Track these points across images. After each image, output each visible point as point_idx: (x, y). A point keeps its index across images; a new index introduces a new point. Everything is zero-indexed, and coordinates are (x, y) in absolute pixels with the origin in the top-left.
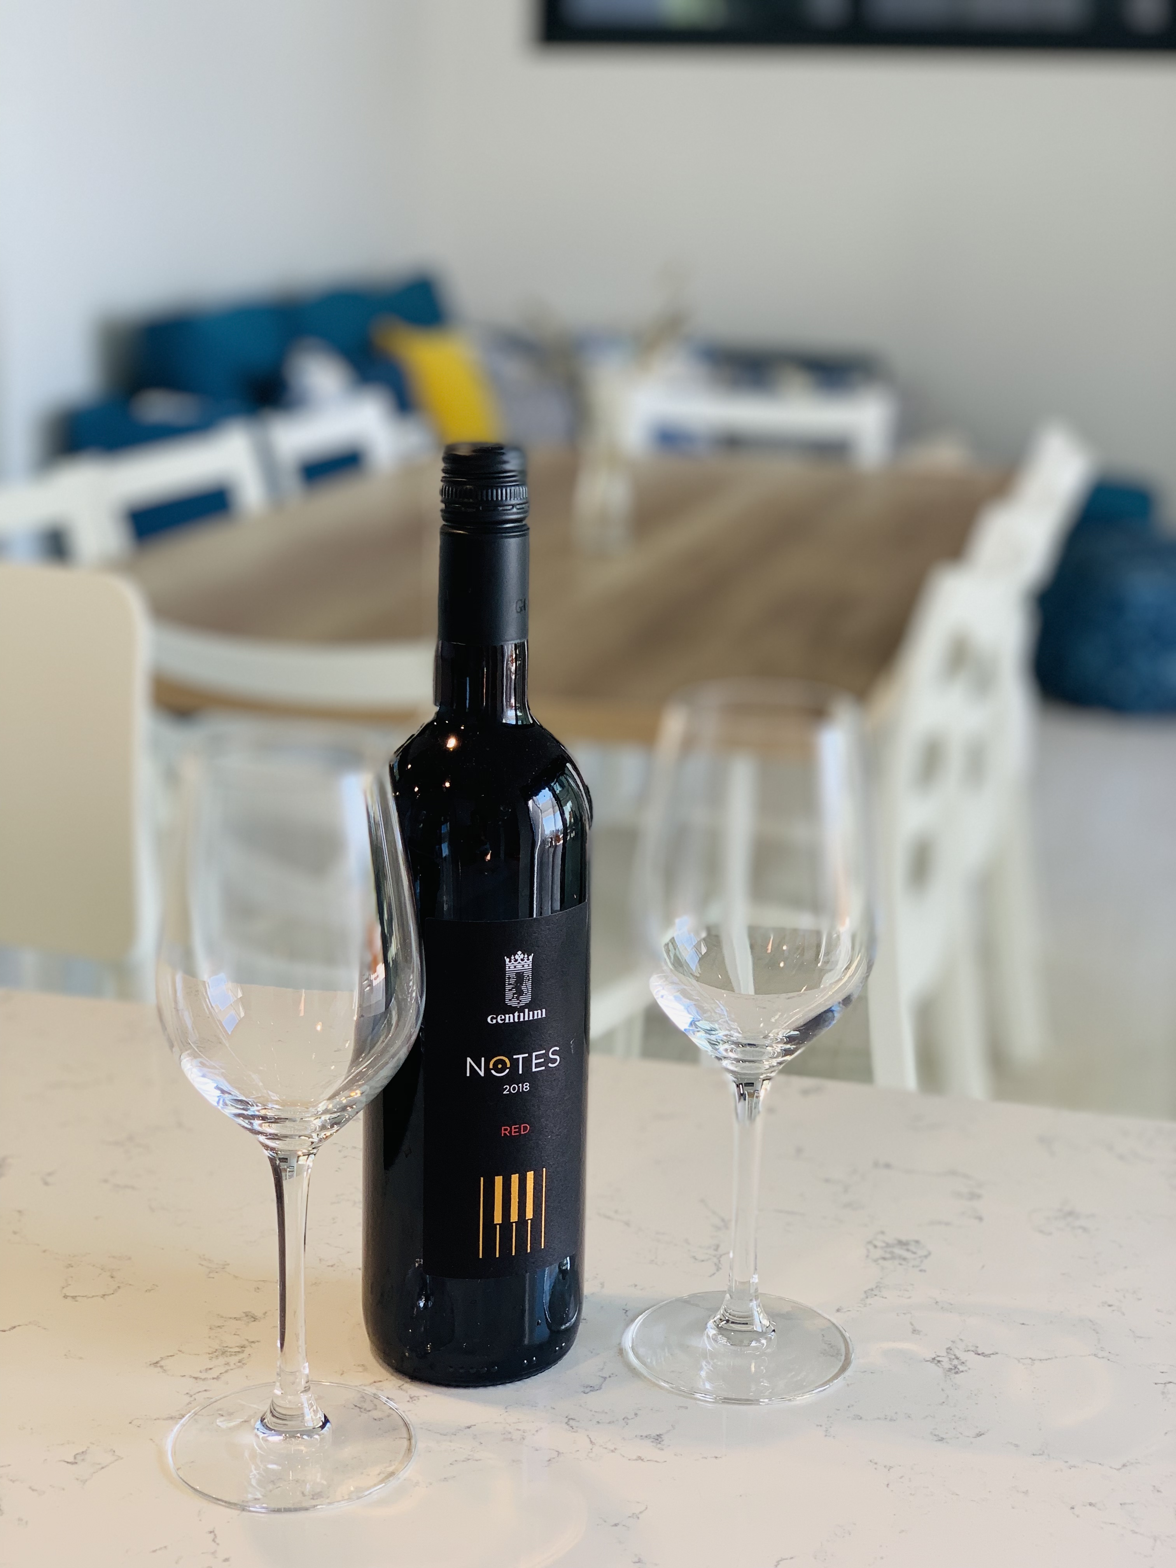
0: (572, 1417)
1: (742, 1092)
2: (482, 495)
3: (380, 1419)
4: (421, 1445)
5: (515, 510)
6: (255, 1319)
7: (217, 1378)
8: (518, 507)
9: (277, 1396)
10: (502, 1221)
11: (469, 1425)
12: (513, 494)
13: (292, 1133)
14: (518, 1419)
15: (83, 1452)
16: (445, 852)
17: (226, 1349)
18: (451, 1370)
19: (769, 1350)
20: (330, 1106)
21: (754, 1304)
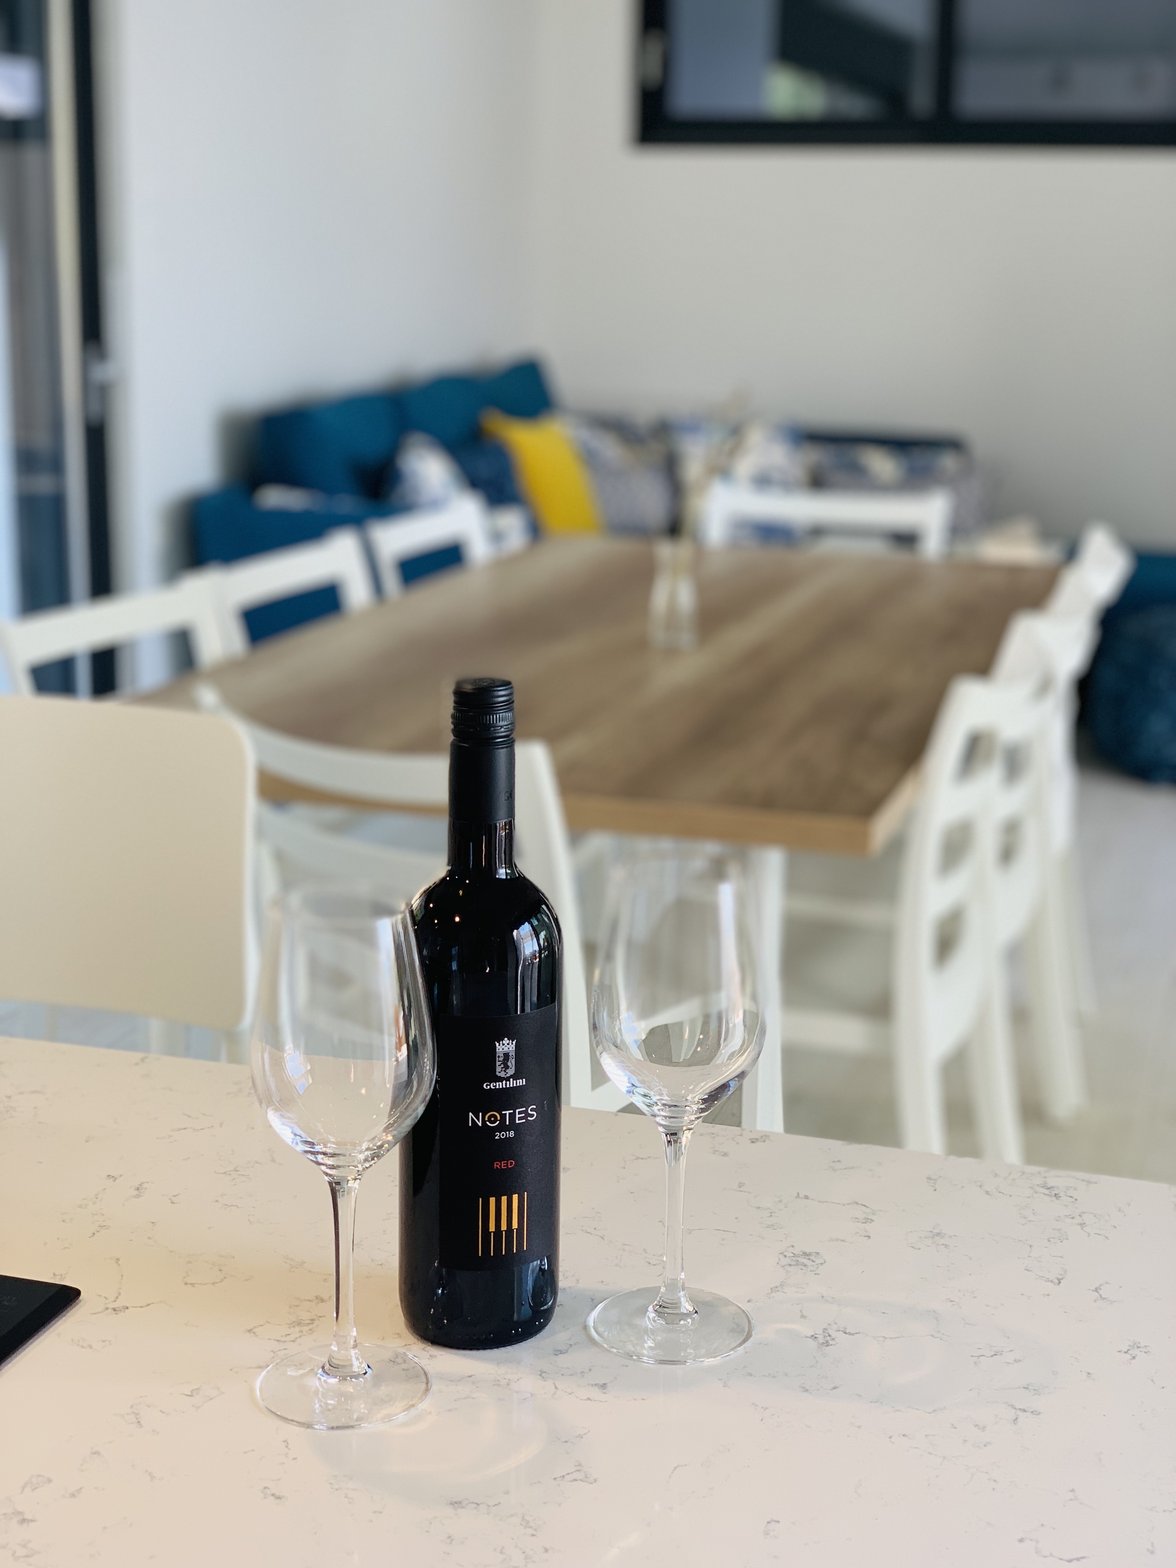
0: (545, 1371)
1: (670, 1140)
2: (479, 720)
3: (407, 1370)
4: (434, 1388)
5: (503, 730)
6: (322, 1301)
7: (293, 1341)
8: (505, 727)
9: (334, 1351)
10: (495, 1229)
11: (470, 1375)
12: (501, 719)
13: (344, 1164)
14: (506, 1372)
15: (197, 1389)
16: (454, 967)
17: (301, 1321)
18: (460, 1337)
19: (692, 1328)
20: (371, 1145)
21: (682, 1293)
